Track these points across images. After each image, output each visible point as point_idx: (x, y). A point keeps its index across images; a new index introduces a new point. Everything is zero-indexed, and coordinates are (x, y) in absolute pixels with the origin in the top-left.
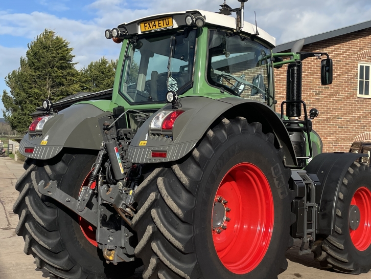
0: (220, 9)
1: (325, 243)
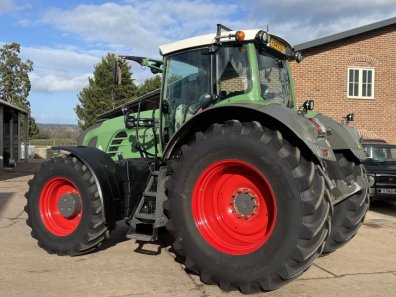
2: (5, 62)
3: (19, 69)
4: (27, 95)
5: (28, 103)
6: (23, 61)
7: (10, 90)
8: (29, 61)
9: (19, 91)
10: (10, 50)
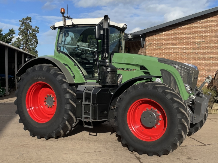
2: (23, 28)
3: (31, 32)
4: (36, 47)
5: (37, 51)
6: (33, 27)
7: (26, 44)
8: (36, 27)
9: (32, 45)
10: (26, 21)
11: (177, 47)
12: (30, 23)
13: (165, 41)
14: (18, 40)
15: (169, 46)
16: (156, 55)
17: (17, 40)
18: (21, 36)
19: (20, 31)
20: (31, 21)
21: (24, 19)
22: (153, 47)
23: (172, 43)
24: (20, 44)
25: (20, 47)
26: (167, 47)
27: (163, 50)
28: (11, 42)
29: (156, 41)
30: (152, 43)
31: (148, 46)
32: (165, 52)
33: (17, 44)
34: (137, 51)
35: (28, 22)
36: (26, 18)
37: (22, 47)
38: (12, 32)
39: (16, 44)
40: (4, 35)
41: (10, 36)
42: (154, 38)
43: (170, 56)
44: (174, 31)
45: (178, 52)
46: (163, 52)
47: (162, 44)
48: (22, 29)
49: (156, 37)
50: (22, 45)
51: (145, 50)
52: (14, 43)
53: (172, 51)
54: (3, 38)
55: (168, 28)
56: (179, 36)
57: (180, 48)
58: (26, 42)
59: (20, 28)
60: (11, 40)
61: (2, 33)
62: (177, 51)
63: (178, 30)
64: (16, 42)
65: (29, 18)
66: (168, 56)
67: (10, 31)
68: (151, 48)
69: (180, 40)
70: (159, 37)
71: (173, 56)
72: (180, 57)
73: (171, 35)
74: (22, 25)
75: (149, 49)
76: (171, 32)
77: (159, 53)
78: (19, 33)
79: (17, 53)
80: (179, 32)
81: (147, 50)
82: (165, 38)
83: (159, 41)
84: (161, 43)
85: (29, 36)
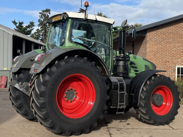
0: (79, 11)
1: (139, 111)
2: (43, 20)
7: (45, 35)
10: (45, 13)
11: (178, 42)
12: (49, 14)
13: (166, 36)
14: (38, 31)
15: (170, 41)
16: (157, 49)
17: (36, 31)
18: (40, 27)
19: (39, 22)
20: (50, 13)
21: (44, 11)
22: (153, 42)
23: (173, 39)
24: (40, 35)
25: (40, 38)
26: (168, 42)
27: (164, 44)
28: (30, 34)
29: (156, 36)
30: (153, 38)
31: (149, 41)
32: (165, 47)
33: (37, 35)
34: (140, 45)
35: (47, 14)
36: (45, 10)
37: (41, 38)
38: (32, 24)
39: (35, 35)
40: (24, 27)
41: (30, 28)
42: (154, 34)
43: (170, 51)
44: (174, 27)
45: (179, 47)
46: (164, 47)
47: (163, 40)
48: (41, 20)
49: (157, 32)
50: (41, 36)
51: (146, 44)
52: (34, 33)
53: (173, 46)
54: (24, 30)
55: (169, 24)
56: (180, 32)
57: (180, 43)
58: (45, 33)
59: (39, 20)
60: (31, 32)
61: (23, 25)
62: (177, 46)
63: (179, 26)
64: (35, 33)
65: (48, 9)
66: (169, 51)
67: (30, 23)
68: (152, 43)
69: (181, 35)
70: (160, 32)
71: (174, 51)
72: (181, 52)
73: (172, 30)
74: (42, 17)
75: (150, 44)
76: (172, 28)
77: (160, 48)
78: (39, 24)
79: (34, 45)
80: (180, 28)
81: (147, 44)
82: (166, 34)
83: (160, 36)
84: (161, 38)
85: (48, 27)
